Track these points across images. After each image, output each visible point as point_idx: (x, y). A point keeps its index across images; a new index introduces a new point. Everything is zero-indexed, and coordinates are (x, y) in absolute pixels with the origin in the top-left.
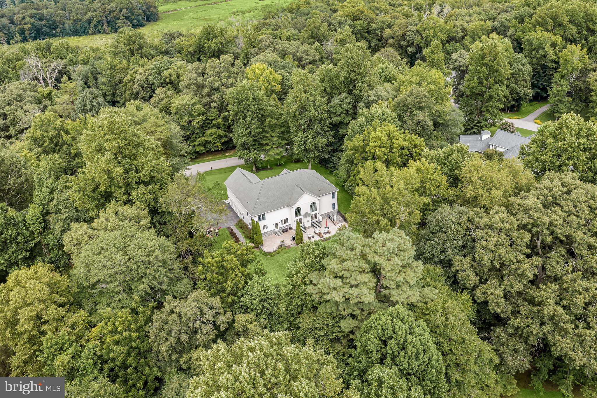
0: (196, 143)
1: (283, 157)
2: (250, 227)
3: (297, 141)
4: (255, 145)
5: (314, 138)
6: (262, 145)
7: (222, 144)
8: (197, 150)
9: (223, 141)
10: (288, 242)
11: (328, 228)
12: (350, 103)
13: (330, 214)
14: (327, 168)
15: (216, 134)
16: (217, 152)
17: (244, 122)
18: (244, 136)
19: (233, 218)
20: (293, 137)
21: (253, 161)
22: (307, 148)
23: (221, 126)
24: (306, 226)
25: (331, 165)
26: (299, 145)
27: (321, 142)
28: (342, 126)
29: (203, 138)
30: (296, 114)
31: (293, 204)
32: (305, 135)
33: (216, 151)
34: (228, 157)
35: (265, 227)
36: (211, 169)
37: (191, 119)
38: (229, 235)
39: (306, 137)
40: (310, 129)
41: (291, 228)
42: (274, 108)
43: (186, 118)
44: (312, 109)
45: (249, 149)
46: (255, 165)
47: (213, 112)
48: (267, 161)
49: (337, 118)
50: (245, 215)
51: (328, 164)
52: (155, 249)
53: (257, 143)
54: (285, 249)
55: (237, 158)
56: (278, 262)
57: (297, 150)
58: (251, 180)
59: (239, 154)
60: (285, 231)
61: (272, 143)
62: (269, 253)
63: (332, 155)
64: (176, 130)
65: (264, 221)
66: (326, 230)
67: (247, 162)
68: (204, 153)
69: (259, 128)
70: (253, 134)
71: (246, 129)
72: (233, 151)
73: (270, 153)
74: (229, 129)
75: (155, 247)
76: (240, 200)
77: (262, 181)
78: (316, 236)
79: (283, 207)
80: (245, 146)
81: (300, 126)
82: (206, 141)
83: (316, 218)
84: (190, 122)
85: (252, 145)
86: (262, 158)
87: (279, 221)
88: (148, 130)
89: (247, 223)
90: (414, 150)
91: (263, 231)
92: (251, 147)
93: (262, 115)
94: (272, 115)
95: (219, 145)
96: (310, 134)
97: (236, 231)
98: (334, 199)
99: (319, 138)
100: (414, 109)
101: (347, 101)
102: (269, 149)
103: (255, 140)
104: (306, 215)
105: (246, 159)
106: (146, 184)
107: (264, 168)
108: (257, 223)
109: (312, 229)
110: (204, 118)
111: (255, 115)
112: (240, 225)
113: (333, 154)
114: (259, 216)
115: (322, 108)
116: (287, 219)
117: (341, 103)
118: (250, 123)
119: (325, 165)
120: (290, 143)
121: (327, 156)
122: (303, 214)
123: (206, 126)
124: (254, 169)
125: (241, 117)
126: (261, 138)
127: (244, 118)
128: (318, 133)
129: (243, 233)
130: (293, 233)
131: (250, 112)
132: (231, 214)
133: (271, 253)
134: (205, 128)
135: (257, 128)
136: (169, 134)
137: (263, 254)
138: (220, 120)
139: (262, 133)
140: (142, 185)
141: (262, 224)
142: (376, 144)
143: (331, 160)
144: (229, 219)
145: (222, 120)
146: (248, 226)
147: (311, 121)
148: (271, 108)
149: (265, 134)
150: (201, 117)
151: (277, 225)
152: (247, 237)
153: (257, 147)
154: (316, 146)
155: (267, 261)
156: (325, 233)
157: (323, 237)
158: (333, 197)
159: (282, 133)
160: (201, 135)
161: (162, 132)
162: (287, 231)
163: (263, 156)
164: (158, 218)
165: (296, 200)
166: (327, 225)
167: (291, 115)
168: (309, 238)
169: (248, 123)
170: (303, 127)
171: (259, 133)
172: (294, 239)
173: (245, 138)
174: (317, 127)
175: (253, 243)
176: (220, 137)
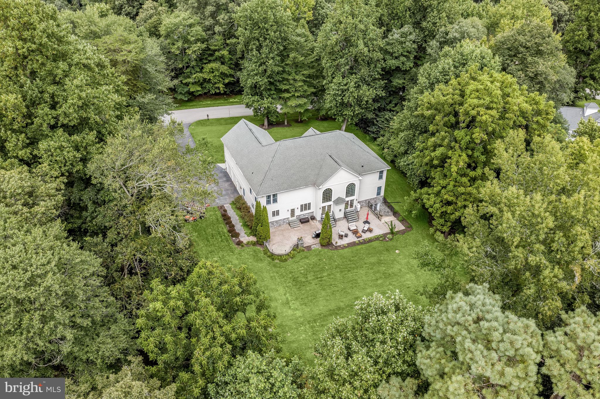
0: (190, 80)
1: (307, 110)
2: (253, 211)
3: (332, 88)
4: (270, 90)
5: (358, 87)
6: (280, 91)
7: (227, 85)
8: (192, 90)
9: (227, 81)
10: (309, 241)
11: (369, 223)
12: (414, 42)
13: (372, 202)
14: (366, 132)
15: (218, 70)
16: (218, 95)
17: (259, 55)
18: (256, 75)
19: (229, 192)
20: (326, 84)
21: (266, 112)
22: (346, 101)
23: (226, 60)
24: (336, 217)
25: (373, 129)
26: (334, 95)
27: (367, 94)
28: (398, 75)
29: (201, 75)
30: (335, 49)
31: (322, 183)
32: (345, 82)
33: (216, 94)
34: (232, 103)
35: (276, 213)
36: (206, 118)
37: (186, 45)
38: (221, 219)
39: (346, 85)
40: (352, 74)
41: (313, 218)
42: (303, 40)
43: (180, 44)
44: (361, 43)
45: (261, 95)
46: (268, 118)
47: (217, 41)
48: (285, 114)
49: (394, 61)
50: (247, 191)
51: (369, 127)
52: (47, 273)
53: (273, 88)
54: (303, 251)
55: (244, 106)
56: (291, 273)
57: (331, 102)
58: (261, 140)
59: (247, 101)
60: (304, 221)
61: (294, 89)
62: (278, 255)
63: (377, 115)
64: (154, 52)
65: (275, 204)
66: (366, 227)
67: (256, 112)
68: (200, 95)
69: (279, 66)
70: (269, 72)
71: (261, 65)
72: (239, 97)
73: (289, 103)
74: (237, 67)
75: (48, 268)
76: (241, 168)
77: (278, 143)
78: (350, 234)
79: (306, 185)
80: (255, 89)
81: (338, 67)
82: (205, 80)
83: (352, 206)
84: (185, 49)
85: (266, 89)
86: (278, 110)
87: (297, 206)
88: (110, 46)
89: (249, 204)
90: (535, 119)
91: (271, 219)
92: (264, 93)
93: (285, 48)
94: (298, 48)
95: (221, 86)
96: (352, 81)
97: (233, 214)
98: (381, 181)
99: (365, 87)
100: (528, 54)
101: (412, 37)
102: (289, 98)
103: (271, 83)
104: (339, 201)
105: (255, 109)
106: (71, 130)
107: (280, 124)
108: (265, 208)
109: (345, 221)
110: (204, 46)
111: (275, 46)
112: (238, 205)
113: (379, 114)
114: (269, 197)
115: (375, 42)
116: (310, 204)
117: (403, 39)
118: (267, 57)
119: (365, 128)
120: (320, 92)
121: (370, 116)
122: (334, 198)
123: (206, 59)
124: (266, 123)
125: (254, 47)
126: (279, 81)
127: (259, 48)
128: (363, 80)
129: (242, 218)
130: (317, 226)
131: (268, 41)
132: (226, 185)
133: (281, 256)
134: (205, 61)
135: (275, 65)
136: (142, 56)
137: (269, 257)
138: (225, 52)
139: (282, 74)
140: (60, 131)
141: (271, 208)
142: (482, 102)
143: (376, 122)
144: (224, 193)
145: (228, 53)
146: (249, 208)
147: (356, 61)
148: (298, 39)
149: (285, 76)
150: (199, 44)
151: (293, 211)
152: (245, 225)
153: (272, 92)
154: (359, 101)
155: (274, 269)
156: (364, 231)
157: (361, 237)
158: (381, 177)
159: (309, 76)
160: (199, 70)
161: (130, 52)
162: (308, 221)
163: (279, 107)
164: (91, 194)
165: (327, 178)
166: (367, 218)
167: (328, 50)
168: (341, 237)
169: (263, 56)
170: (343, 70)
171: (278, 73)
172: (318, 236)
173: (258, 78)
174: (364, 71)
175: (255, 235)
176: (223, 75)
